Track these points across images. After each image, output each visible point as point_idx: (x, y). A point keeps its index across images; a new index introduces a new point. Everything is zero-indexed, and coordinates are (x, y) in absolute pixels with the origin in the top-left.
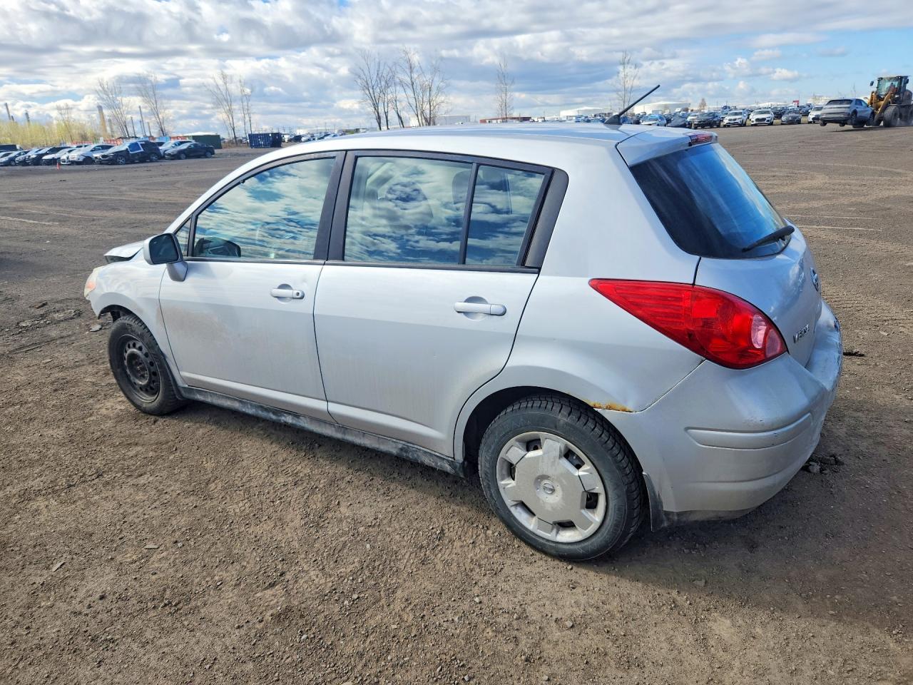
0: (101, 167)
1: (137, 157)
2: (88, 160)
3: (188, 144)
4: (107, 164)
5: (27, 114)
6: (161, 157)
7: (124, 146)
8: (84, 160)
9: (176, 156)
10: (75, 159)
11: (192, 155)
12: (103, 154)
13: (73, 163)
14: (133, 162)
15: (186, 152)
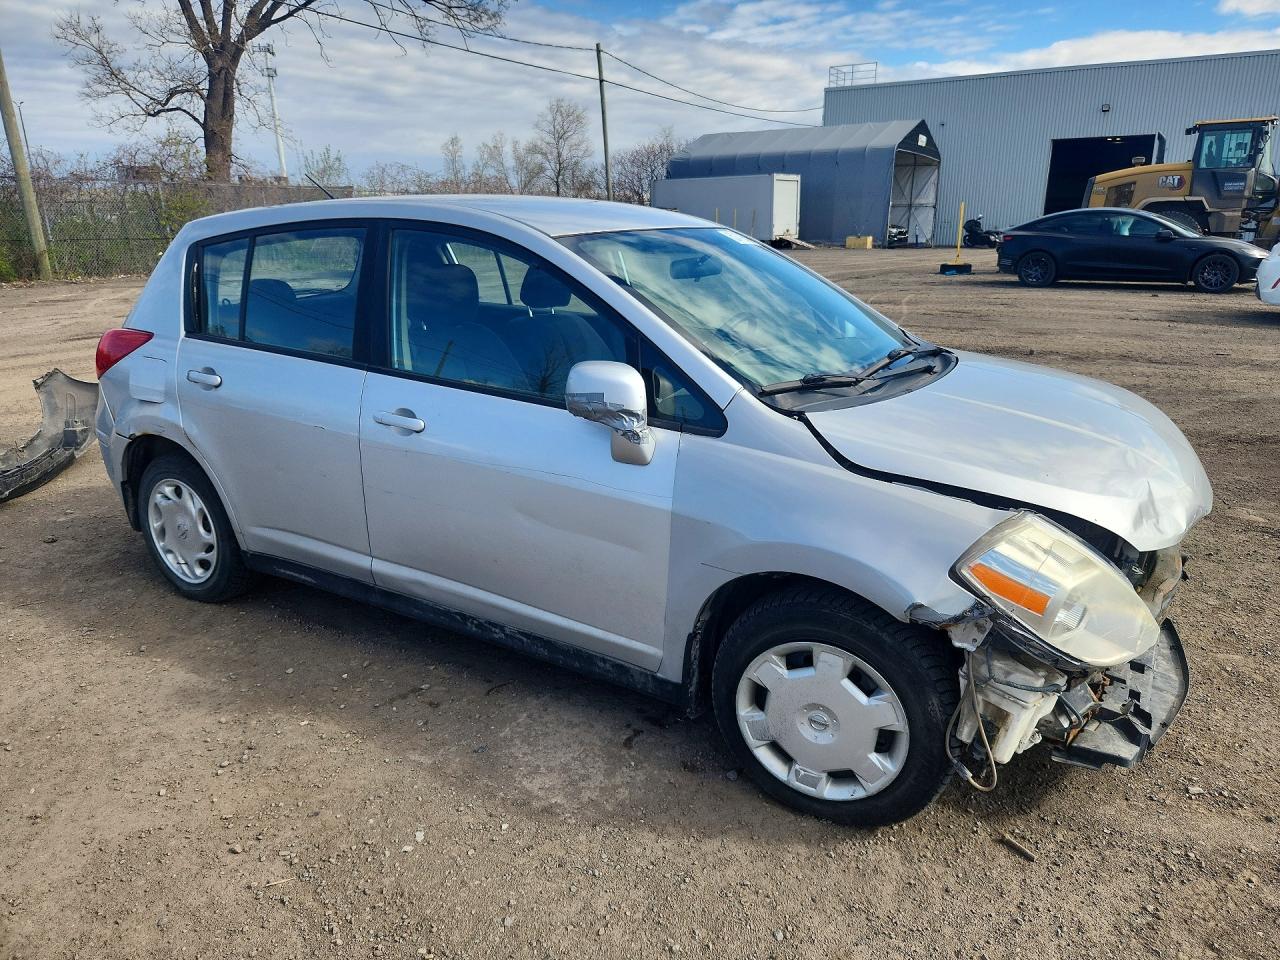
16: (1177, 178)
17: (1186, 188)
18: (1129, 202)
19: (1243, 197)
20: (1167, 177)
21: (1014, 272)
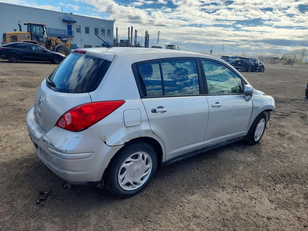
16: (27, 36)
17: (30, 38)
18: (17, 41)
19: (44, 42)
20: (25, 35)
21: (7, 59)
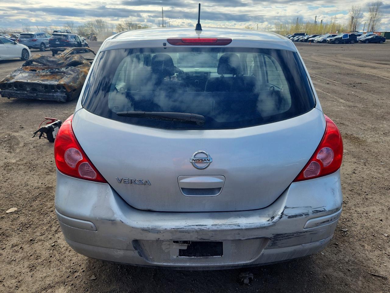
0: (329, 44)
1: (344, 41)
2: (324, 41)
3: (373, 36)
4: (331, 43)
5: (322, 20)
6: (356, 42)
7: (341, 36)
8: (323, 41)
9: (364, 42)
10: (319, 41)
11: (372, 41)
12: (330, 39)
13: (319, 42)
14: (343, 43)
15: (369, 40)
